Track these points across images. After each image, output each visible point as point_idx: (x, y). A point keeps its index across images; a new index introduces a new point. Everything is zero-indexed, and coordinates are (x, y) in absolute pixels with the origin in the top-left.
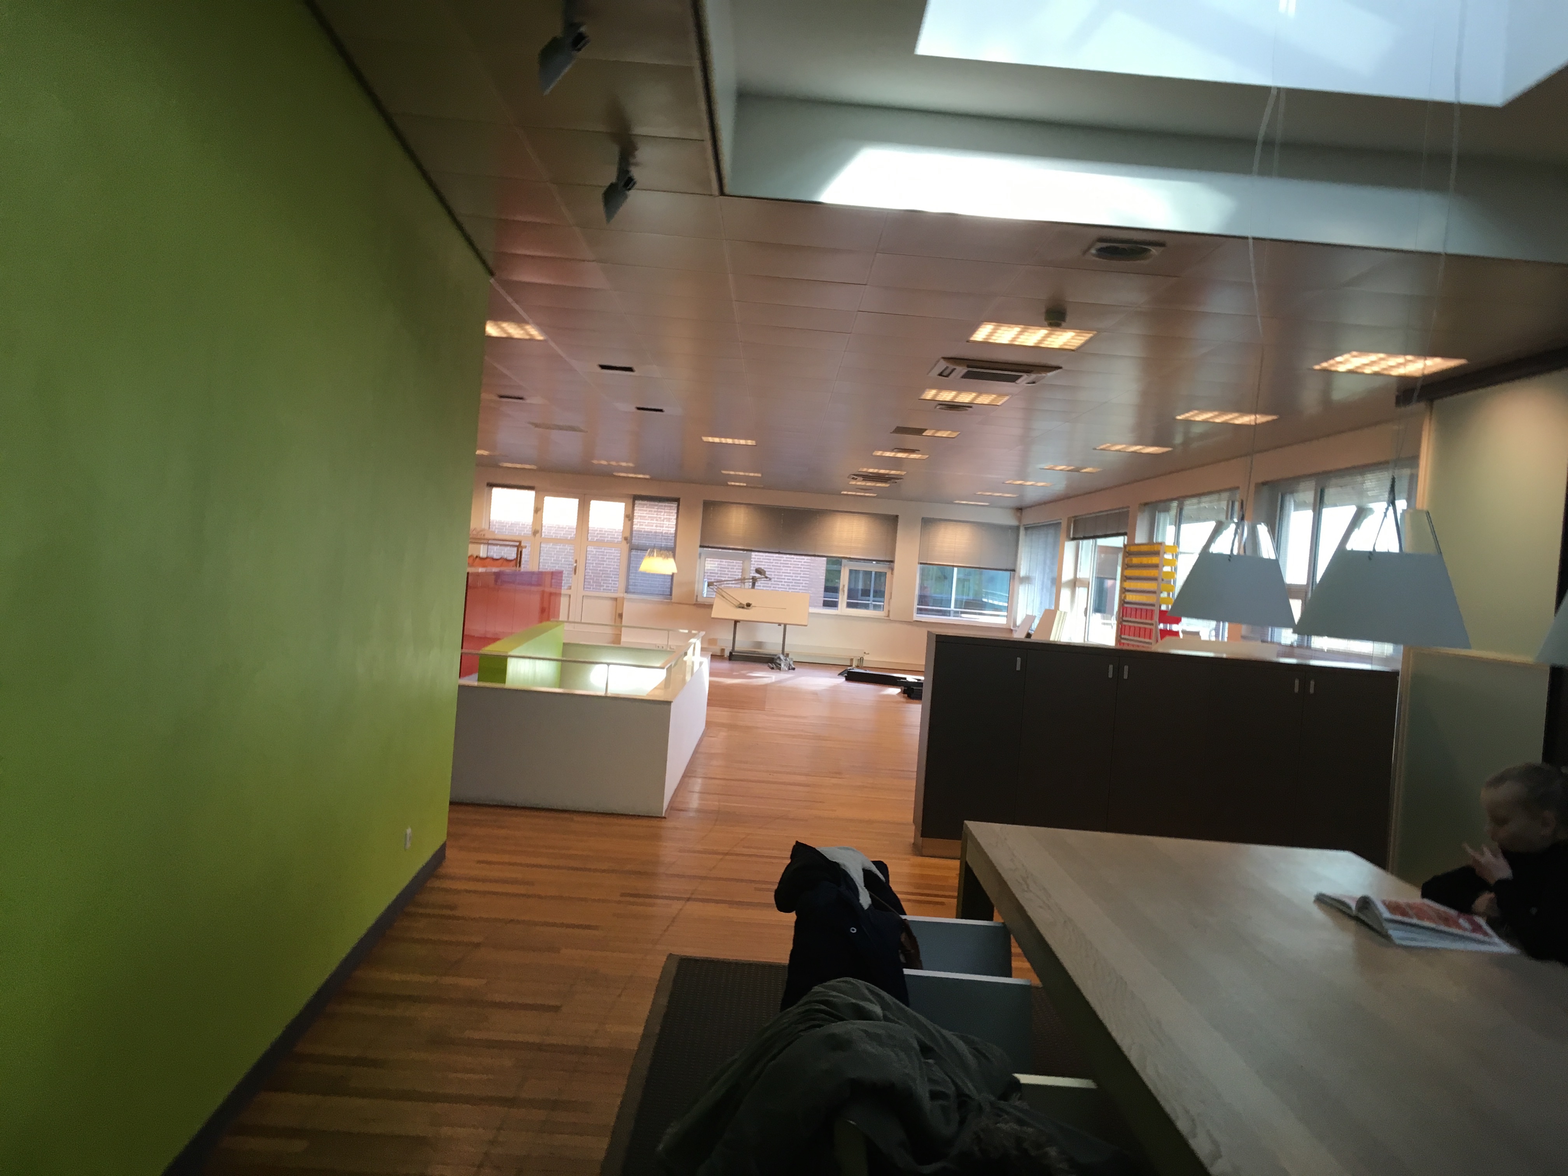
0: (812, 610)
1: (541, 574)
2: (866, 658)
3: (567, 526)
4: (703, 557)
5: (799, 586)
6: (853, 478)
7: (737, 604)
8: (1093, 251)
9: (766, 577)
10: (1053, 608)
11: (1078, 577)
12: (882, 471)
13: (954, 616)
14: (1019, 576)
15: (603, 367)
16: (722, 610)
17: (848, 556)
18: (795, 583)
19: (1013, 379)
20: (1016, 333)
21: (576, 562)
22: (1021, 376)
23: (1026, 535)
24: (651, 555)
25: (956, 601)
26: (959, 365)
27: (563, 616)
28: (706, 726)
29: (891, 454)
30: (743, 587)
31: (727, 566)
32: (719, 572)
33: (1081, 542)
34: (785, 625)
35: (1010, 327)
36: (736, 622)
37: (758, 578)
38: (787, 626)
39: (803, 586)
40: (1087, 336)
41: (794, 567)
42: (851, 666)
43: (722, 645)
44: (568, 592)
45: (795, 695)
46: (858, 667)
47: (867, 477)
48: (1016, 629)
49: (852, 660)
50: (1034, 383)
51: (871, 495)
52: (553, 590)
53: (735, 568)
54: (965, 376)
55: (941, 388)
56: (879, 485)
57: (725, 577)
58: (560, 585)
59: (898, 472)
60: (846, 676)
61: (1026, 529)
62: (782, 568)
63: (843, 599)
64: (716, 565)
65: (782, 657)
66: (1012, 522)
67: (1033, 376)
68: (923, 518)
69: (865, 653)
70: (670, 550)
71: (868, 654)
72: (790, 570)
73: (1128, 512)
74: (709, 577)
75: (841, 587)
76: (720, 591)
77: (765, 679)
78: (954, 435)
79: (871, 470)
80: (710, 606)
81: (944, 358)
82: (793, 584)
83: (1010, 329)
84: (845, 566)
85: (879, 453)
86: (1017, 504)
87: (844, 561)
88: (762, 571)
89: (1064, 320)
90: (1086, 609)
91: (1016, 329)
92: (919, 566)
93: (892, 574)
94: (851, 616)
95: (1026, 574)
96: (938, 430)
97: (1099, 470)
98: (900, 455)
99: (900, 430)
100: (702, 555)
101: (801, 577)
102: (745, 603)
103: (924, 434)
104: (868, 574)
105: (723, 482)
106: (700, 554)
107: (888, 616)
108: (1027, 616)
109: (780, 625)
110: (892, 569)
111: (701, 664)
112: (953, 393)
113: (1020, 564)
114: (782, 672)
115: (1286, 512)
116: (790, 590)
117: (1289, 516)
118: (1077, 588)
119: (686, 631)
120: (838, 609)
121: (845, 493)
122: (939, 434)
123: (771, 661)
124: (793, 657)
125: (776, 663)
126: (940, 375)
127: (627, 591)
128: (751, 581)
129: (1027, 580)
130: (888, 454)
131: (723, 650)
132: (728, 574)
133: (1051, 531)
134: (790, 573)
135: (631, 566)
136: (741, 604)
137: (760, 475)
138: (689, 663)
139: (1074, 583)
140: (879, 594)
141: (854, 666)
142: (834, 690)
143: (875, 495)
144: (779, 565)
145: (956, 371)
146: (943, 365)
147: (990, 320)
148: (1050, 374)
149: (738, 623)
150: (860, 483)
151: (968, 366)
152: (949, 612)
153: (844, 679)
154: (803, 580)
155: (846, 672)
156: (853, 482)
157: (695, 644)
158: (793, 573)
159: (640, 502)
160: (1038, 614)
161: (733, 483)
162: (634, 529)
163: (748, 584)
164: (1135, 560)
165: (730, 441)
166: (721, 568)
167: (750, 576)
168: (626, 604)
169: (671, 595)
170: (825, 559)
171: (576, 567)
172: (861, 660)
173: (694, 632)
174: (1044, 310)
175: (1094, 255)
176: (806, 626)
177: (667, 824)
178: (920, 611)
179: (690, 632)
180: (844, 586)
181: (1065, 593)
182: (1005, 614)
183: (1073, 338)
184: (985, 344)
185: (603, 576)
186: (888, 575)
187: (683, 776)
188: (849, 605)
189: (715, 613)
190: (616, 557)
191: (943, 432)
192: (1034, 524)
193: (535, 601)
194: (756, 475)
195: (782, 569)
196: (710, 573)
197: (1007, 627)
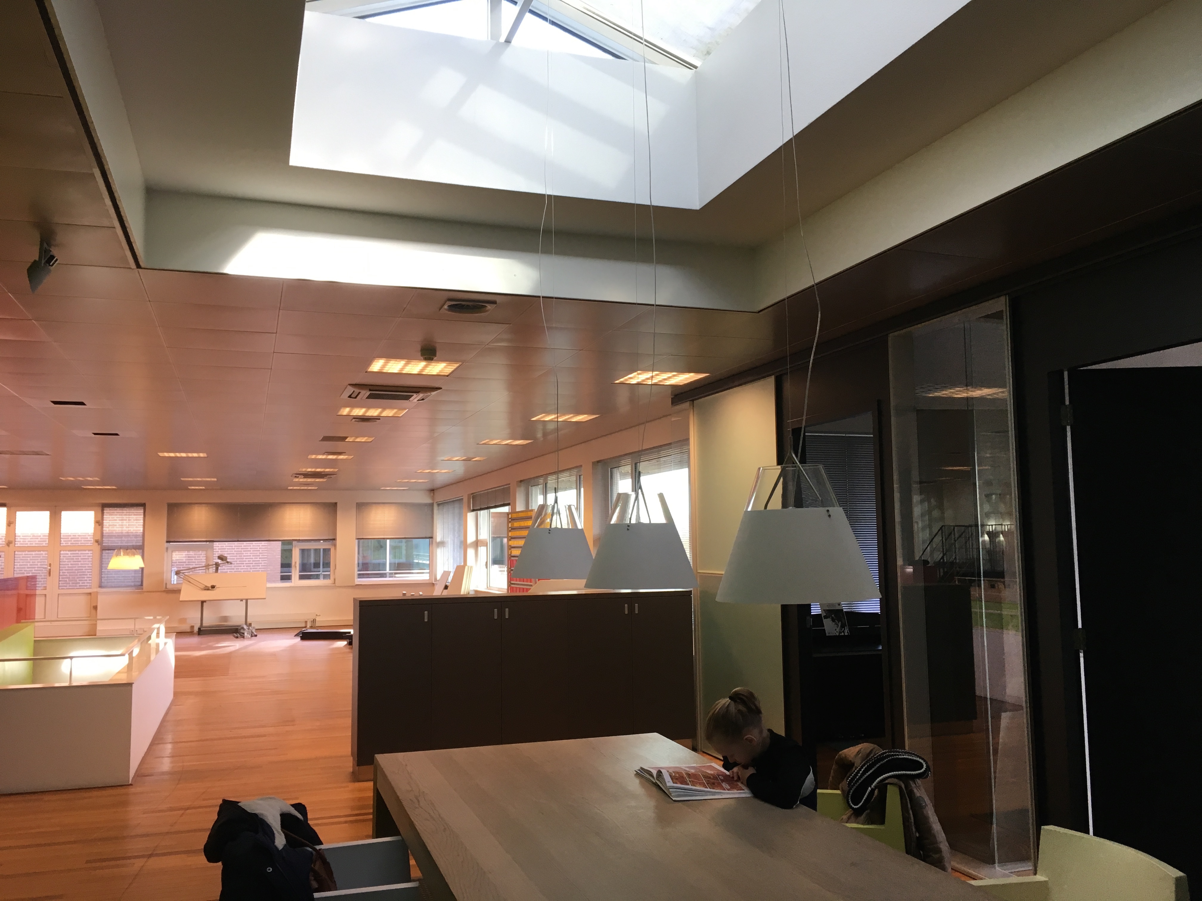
0: (269, 585)
1: (17, 579)
2: (318, 619)
3: (41, 534)
4: (169, 551)
5: (259, 566)
6: (296, 477)
7: (202, 587)
8: (446, 307)
9: (228, 562)
10: (462, 564)
11: (479, 539)
12: (318, 470)
13: (390, 577)
14: (436, 542)
15: (55, 403)
16: (188, 593)
17: (298, 538)
18: (255, 563)
19: (407, 398)
20: (403, 365)
21: (50, 565)
22: (413, 395)
23: (438, 509)
24: (118, 554)
25: (390, 564)
26: (362, 389)
27: (39, 614)
28: (174, 696)
29: (324, 457)
30: (208, 572)
31: (194, 556)
32: (187, 561)
33: (479, 512)
34: (247, 600)
35: (397, 361)
36: (203, 602)
37: (221, 564)
38: (248, 600)
39: (262, 566)
40: (455, 366)
41: (253, 551)
42: (305, 627)
43: (191, 622)
44: (44, 592)
45: (258, 658)
46: (311, 627)
47: (306, 475)
48: (437, 582)
49: (306, 622)
50: (423, 399)
51: (313, 488)
52: (28, 592)
53: (201, 556)
54: (368, 398)
55: (353, 406)
56: (318, 480)
57: (193, 565)
58: (34, 588)
59: (332, 470)
60: (301, 637)
61: (439, 505)
62: (243, 552)
63: (295, 573)
64: (184, 556)
65: (245, 627)
66: (428, 500)
67: (421, 395)
68: (357, 503)
69: (317, 615)
70: (139, 548)
71: (320, 615)
72: (250, 553)
73: (509, 488)
74: (178, 566)
75: (293, 564)
76: (187, 577)
77: (230, 647)
78: (370, 440)
79: (309, 470)
80: (178, 591)
81: (350, 385)
82: (254, 565)
83: (396, 362)
84: (295, 546)
85: (313, 457)
86: (430, 487)
87: (294, 543)
88: (224, 558)
89: (435, 355)
90: (487, 562)
91: (402, 363)
92: (357, 541)
93: (335, 549)
94: (303, 587)
95: (441, 539)
96: (357, 437)
97: (485, 458)
98: (330, 457)
99: (326, 439)
100: (169, 549)
101: (260, 558)
102: (209, 585)
103: (346, 440)
104: (317, 551)
105: (184, 487)
106: (167, 549)
107: (334, 583)
108: (444, 572)
109: (242, 600)
110: (335, 546)
111: (165, 644)
112: (363, 410)
113: (436, 533)
114: (245, 640)
115: (615, 480)
116: (251, 570)
117: (617, 484)
118: (479, 548)
119: (152, 618)
120: (292, 582)
121: (291, 488)
122: (358, 440)
123: (236, 632)
124: (255, 626)
125: (240, 633)
126: (350, 397)
127: (100, 587)
128: (214, 566)
129: (442, 544)
130: (320, 457)
131: (192, 627)
132: (195, 562)
133: (457, 505)
134: (250, 556)
135: (102, 564)
136: (206, 586)
137: (215, 479)
138: (153, 646)
139: (477, 544)
140: (327, 565)
141: (308, 627)
142: (292, 648)
143: (317, 488)
144: (240, 550)
145: (361, 394)
146: (350, 390)
147: (381, 357)
148: (434, 393)
149: (204, 603)
150: (302, 480)
151: (370, 390)
152: (385, 574)
153: (299, 639)
154: (262, 561)
155: (301, 633)
156: (297, 480)
157: (158, 629)
158: (253, 556)
159: (108, 509)
160: (452, 569)
161: (193, 488)
162: (104, 532)
163: (212, 570)
164: (516, 524)
165: (184, 455)
166: (188, 557)
167: (213, 562)
168: (99, 597)
169: (142, 585)
170: (280, 542)
171: (50, 569)
172: (314, 621)
173: (158, 617)
174: (420, 349)
175: (446, 310)
176: (265, 599)
177: (132, 790)
178: (360, 576)
179: (155, 618)
180: (296, 563)
181: (471, 552)
182: (428, 571)
183: (445, 367)
184: (380, 373)
185: (78, 574)
186: (332, 550)
187: (150, 745)
188: (302, 577)
189: (183, 597)
190: (90, 556)
191: (361, 438)
192: (444, 500)
193: (11, 603)
194: (213, 479)
195: (243, 554)
196: (179, 562)
197: (430, 582)
